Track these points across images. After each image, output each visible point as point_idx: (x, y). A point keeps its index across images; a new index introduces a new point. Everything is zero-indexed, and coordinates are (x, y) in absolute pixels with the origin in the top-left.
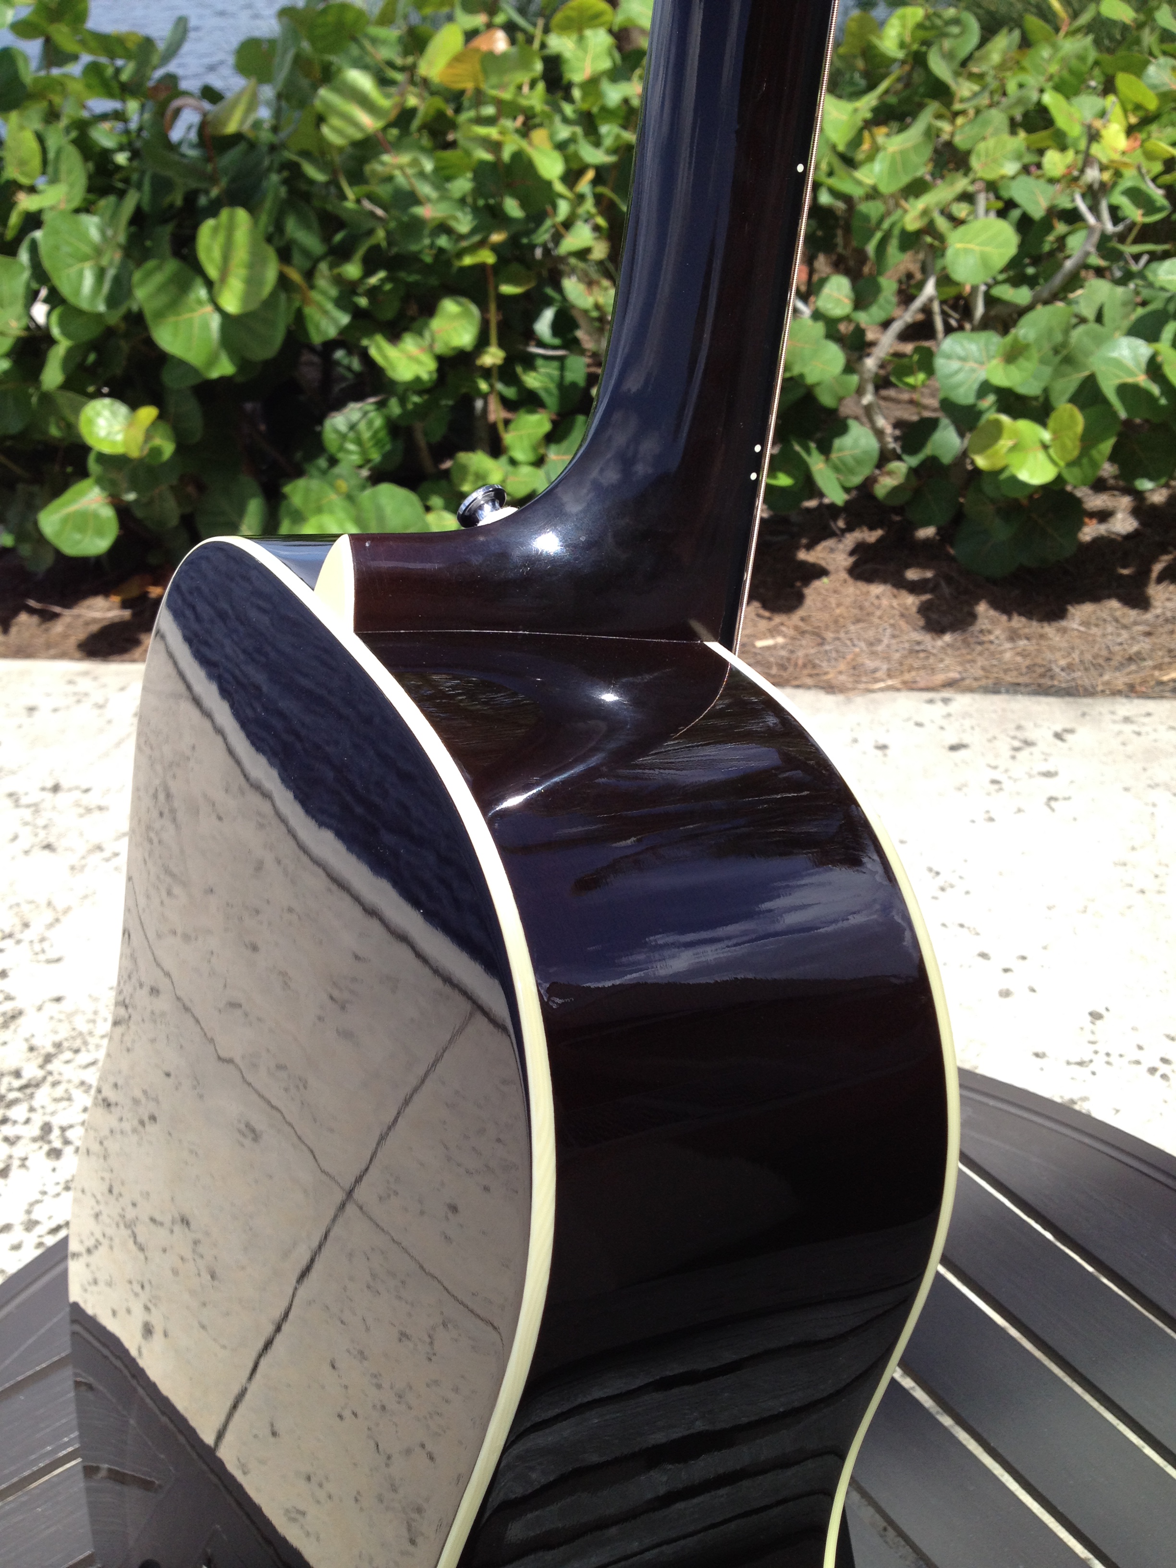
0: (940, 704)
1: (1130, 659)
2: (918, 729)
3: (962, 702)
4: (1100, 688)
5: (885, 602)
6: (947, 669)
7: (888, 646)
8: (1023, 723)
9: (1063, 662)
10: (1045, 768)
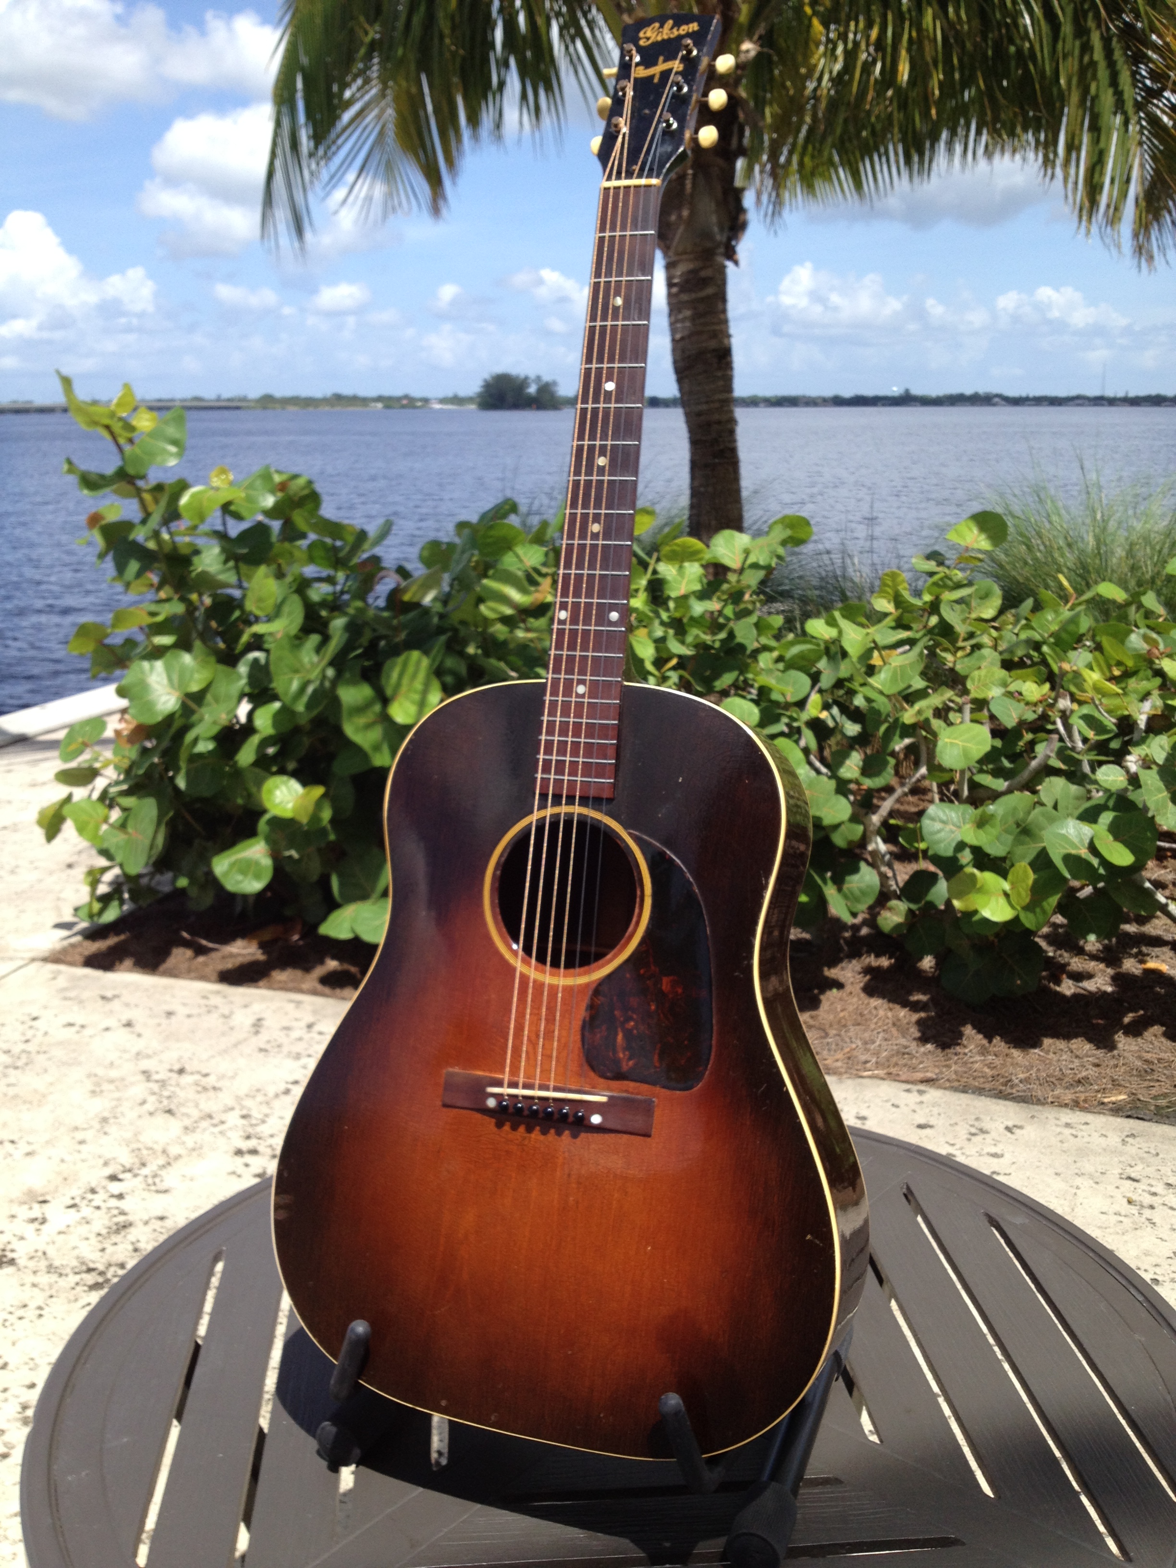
0: (916, 1094)
1: (1079, 1082)
2: (894, 1109)
3: (933, 1094)
4: (1050, 1100)
5: (881, 1013)
6: (925, 1070)
7: (880, 1046)
8: (982, 1116)
9: (1022, 1076)
10: (993, 1150)
